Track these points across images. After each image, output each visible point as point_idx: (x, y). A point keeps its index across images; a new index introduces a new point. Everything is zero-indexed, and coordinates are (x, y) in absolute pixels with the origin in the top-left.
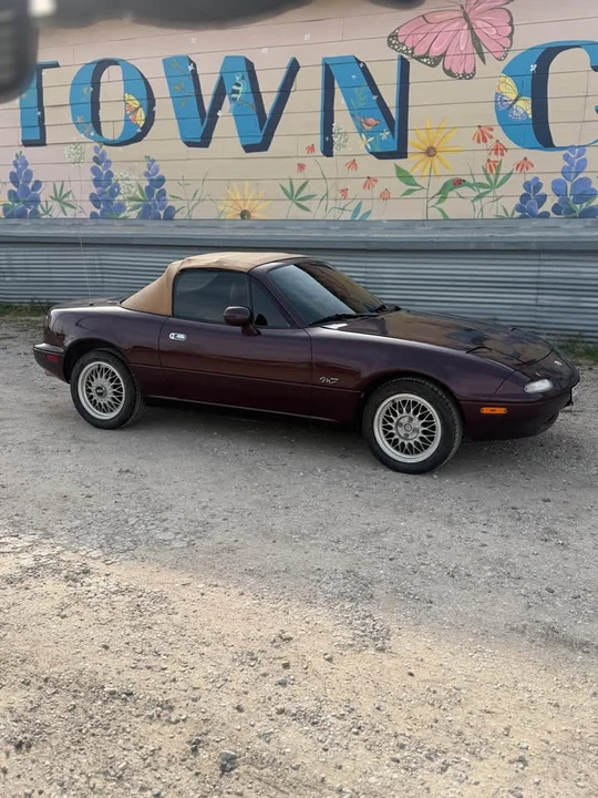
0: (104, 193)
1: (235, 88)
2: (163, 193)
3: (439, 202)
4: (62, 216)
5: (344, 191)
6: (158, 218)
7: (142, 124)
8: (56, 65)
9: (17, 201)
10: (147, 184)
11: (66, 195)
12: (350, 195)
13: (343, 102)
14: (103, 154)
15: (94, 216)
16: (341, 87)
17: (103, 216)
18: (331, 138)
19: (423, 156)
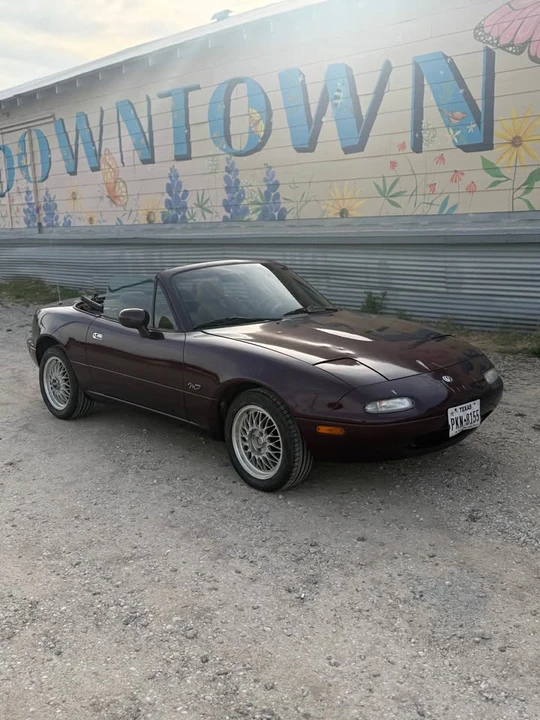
0: (233, 199)
1: (337, 94)
2: (277, 196)
3: (525, 193)
4: (203, 220)
5: (433, 186)
6: (273, 219)
7: (262, 134)
8: (198, 88)
9: (171, 209)
10: (266, 188)
11: (206, 202)
12: (438, 189)
13: (432, 98)
14: (233, 163)
15: (225, 219)
16: (429, 84)
17: (232, 219)
18: (421, 134)
19: (509, 146)
